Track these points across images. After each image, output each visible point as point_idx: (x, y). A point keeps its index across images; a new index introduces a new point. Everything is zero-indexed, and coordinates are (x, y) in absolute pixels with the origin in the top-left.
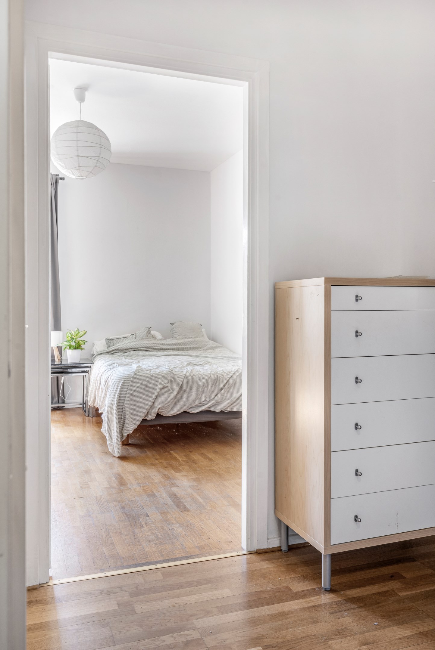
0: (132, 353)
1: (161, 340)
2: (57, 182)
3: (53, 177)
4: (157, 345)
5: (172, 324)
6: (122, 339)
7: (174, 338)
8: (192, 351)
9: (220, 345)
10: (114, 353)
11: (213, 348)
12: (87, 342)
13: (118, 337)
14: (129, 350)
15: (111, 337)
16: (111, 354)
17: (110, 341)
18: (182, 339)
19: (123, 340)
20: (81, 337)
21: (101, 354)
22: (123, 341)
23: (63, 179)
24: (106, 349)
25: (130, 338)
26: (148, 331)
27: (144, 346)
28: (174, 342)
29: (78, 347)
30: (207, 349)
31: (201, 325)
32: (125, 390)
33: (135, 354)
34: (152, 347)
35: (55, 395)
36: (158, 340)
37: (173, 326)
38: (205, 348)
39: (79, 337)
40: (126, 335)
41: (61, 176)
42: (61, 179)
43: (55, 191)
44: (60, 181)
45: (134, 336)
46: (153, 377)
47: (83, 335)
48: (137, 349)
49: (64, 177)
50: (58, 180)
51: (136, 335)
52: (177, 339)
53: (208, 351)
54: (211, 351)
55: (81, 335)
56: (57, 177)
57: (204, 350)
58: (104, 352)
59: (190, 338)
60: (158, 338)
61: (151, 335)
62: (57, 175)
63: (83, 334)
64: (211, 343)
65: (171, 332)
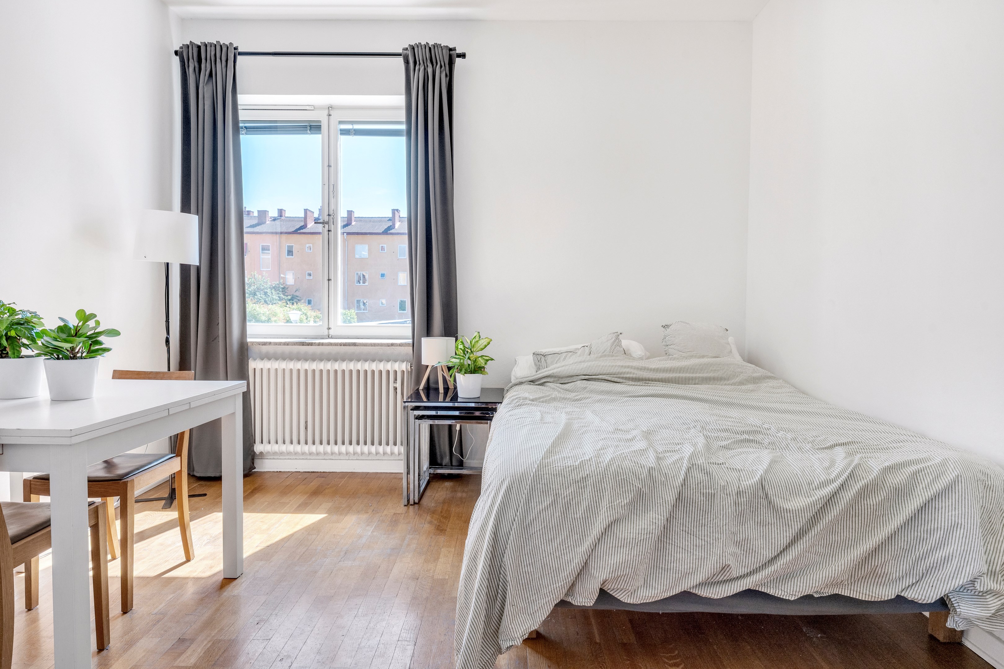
0: (580, 384)
1: (641, 359)
2: (451, 63)
3: (444, 51)
4: (632, 371)
5: (665, 327)
6: (565, 354)
7: (669, 355)
8: (707, 386)
9: (769, 374)
10: (545, 382)
11: (755, 380)
12: (492, 359)
13: (557, 350)
14: (575, 379)
15: (544, 351)
16: (539, 385)
17: (541, 359)
18: (686, 358)
19: (566, 356)
20: (482, 349)
21: (521, 383)
22: (565, 359)
23: (463, 56)
24: (534, 373)
25: (579, 352)
26: (615, 341)
27: (605, 372)
28: (669, 364)
29: (476, 369)
30: (741, 383)
31: (727, 330)
32: (511, 514)
33: (585, 388)
34: (620, 373)
35: (445, 453)
36: (634, 359)
37: (668, 330)
38: (737, 380)
39: (478, 349)
40: (572, 347)
41: (458, 51)
42: (459, 56)
43: (448, 79)
44: (458, 61)
45: (587, 350)
46: (590, 482)
47: (486, 346)
48: (589, 378)
49: (464, 52)
50: (453, 57)
51: (591, 348)
52: (674, 359)
53: (743, 387)
54: (750, 386)
55: (482, 347)
56: (451, 52)
57: (734, 384)
58: (527, 379)
59: (703, 357)
60: (634, 355)
61: (622, 349)
62: (451, 50)
63: (485, 343)
64: (751, 370)
65: (664, 343)
